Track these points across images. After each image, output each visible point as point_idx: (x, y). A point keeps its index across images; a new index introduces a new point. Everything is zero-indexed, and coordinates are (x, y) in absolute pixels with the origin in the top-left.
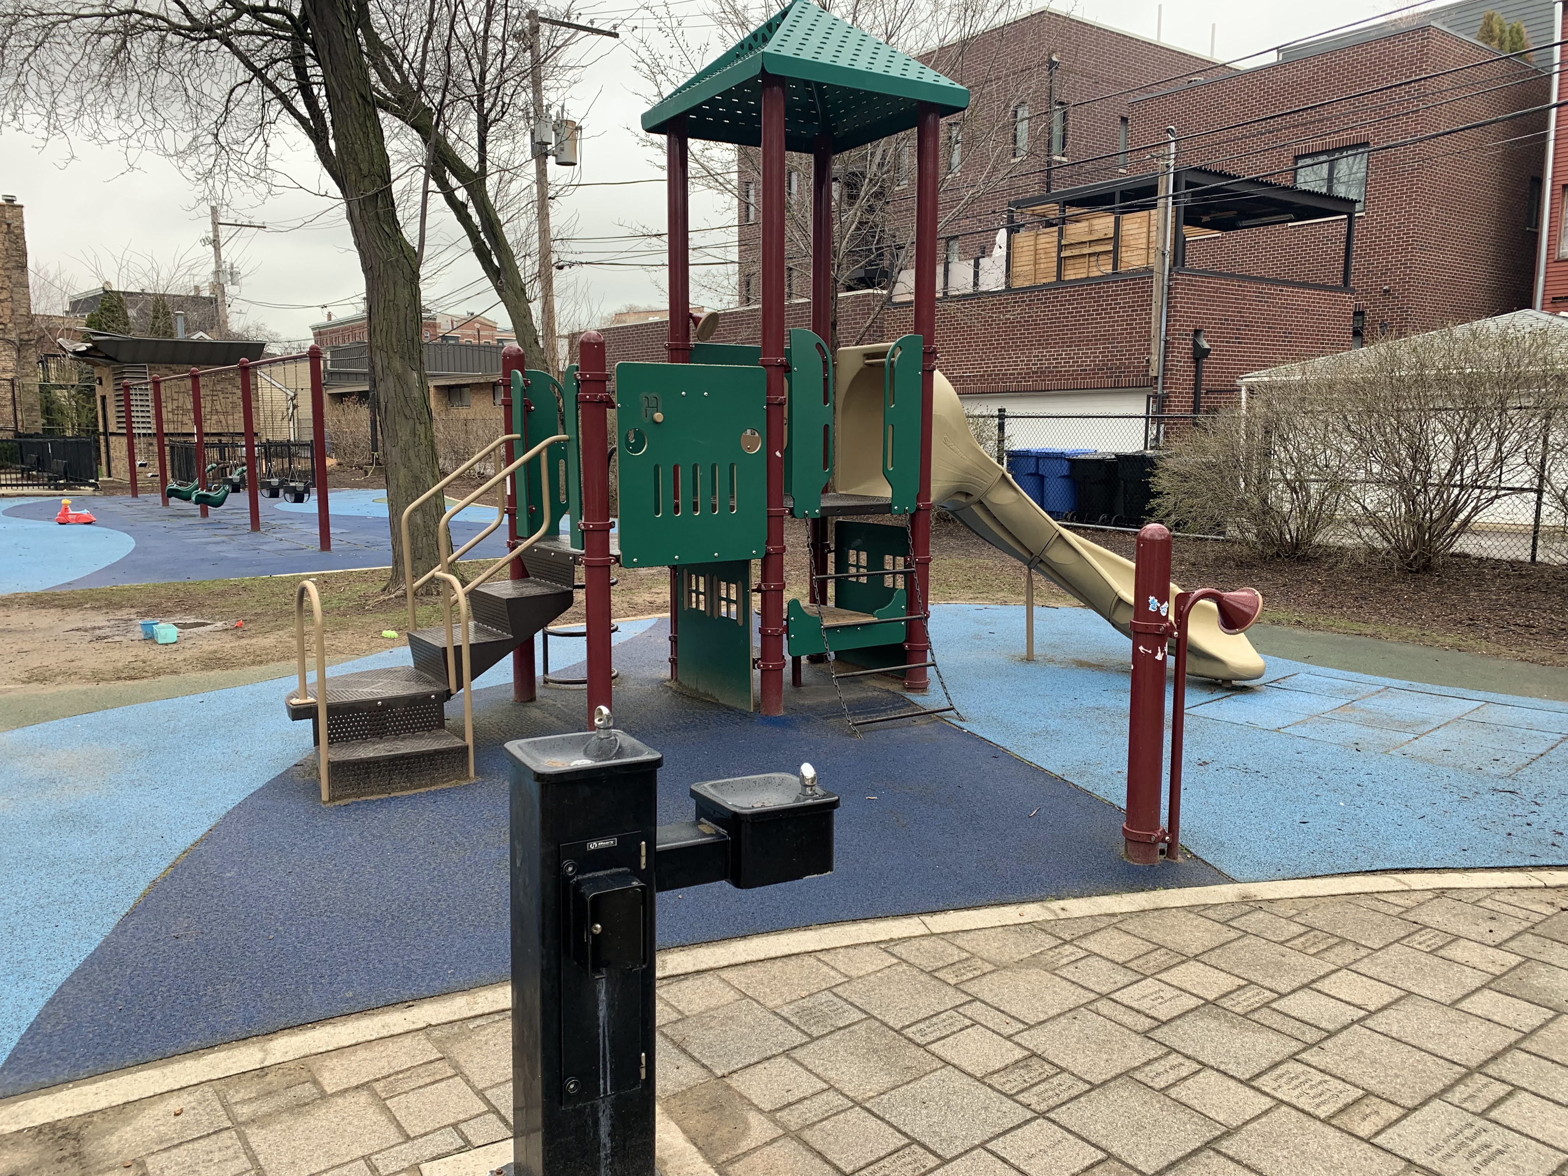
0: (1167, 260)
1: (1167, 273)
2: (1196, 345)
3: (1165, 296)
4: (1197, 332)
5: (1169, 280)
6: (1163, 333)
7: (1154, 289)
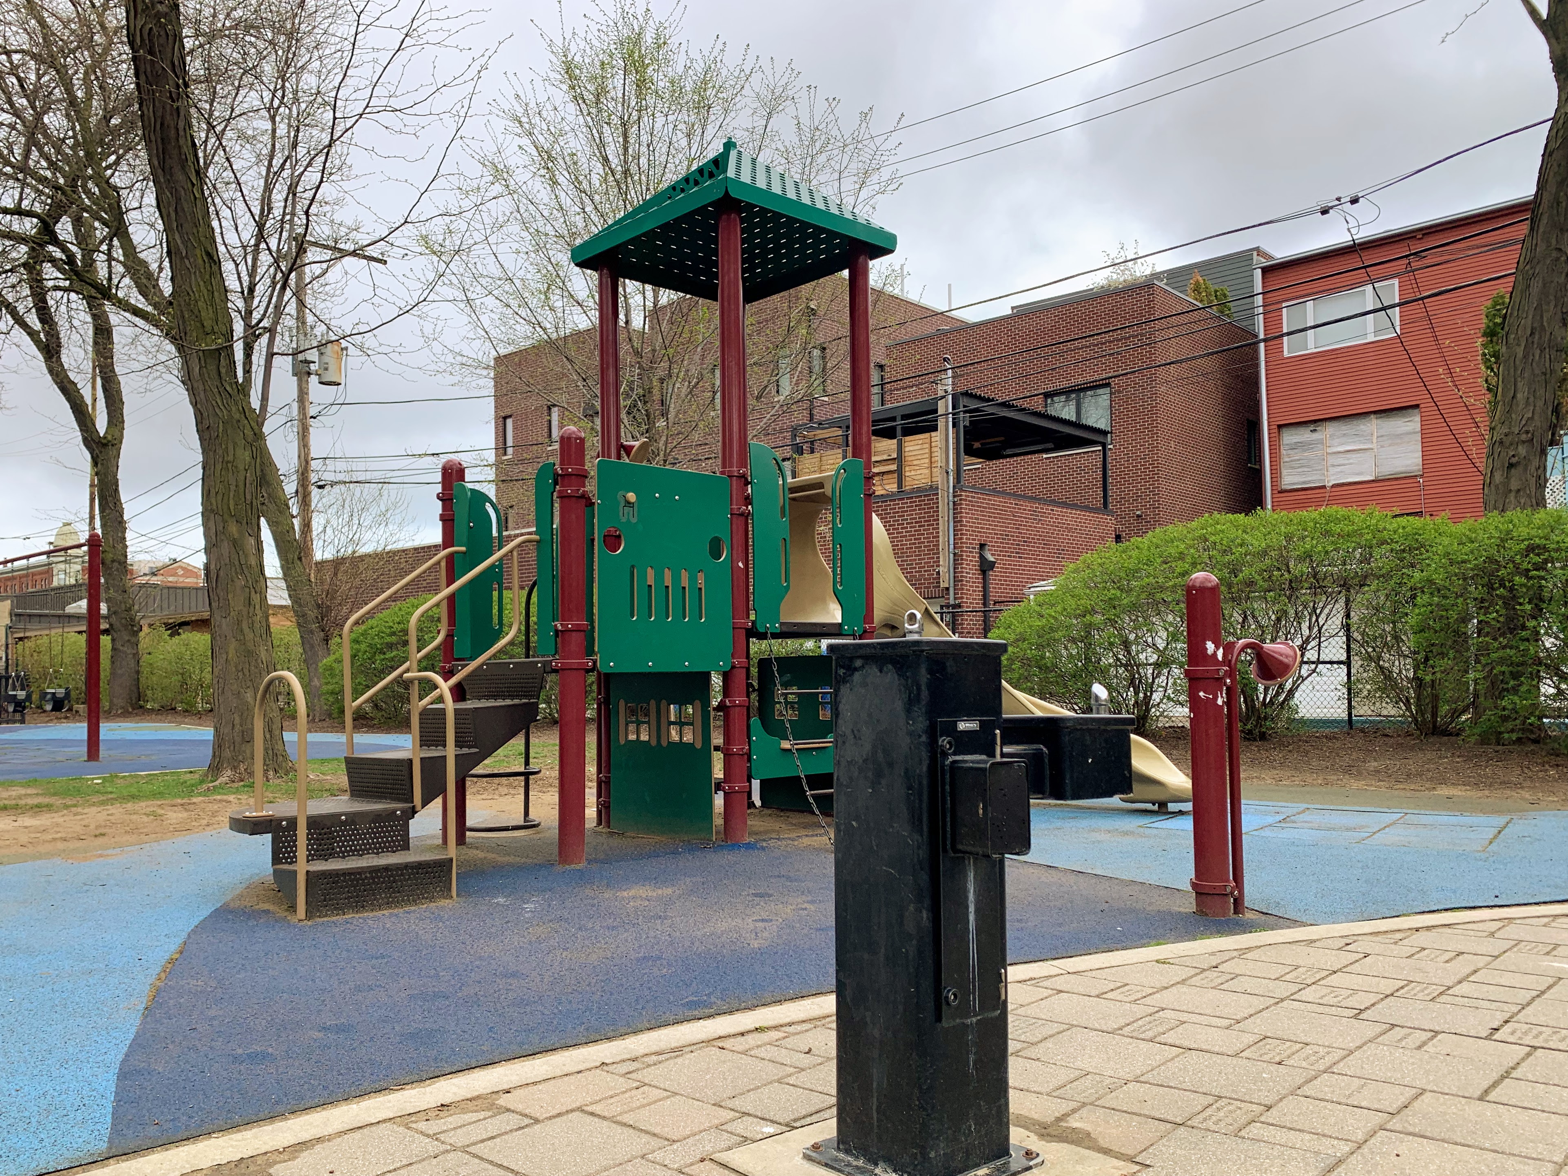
0: (951, 478)
1: (951, 491)
2: (982, 557)
3: (951, 512)
4: (982, 546)
5: (954, 496)
6: (952, 547)
7: (940, 505)
